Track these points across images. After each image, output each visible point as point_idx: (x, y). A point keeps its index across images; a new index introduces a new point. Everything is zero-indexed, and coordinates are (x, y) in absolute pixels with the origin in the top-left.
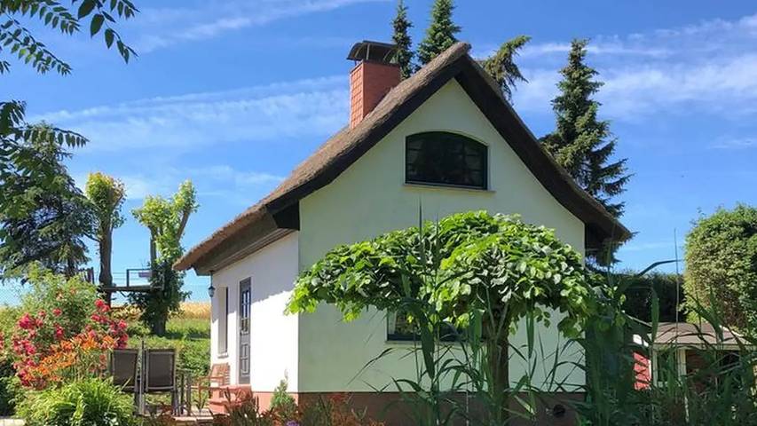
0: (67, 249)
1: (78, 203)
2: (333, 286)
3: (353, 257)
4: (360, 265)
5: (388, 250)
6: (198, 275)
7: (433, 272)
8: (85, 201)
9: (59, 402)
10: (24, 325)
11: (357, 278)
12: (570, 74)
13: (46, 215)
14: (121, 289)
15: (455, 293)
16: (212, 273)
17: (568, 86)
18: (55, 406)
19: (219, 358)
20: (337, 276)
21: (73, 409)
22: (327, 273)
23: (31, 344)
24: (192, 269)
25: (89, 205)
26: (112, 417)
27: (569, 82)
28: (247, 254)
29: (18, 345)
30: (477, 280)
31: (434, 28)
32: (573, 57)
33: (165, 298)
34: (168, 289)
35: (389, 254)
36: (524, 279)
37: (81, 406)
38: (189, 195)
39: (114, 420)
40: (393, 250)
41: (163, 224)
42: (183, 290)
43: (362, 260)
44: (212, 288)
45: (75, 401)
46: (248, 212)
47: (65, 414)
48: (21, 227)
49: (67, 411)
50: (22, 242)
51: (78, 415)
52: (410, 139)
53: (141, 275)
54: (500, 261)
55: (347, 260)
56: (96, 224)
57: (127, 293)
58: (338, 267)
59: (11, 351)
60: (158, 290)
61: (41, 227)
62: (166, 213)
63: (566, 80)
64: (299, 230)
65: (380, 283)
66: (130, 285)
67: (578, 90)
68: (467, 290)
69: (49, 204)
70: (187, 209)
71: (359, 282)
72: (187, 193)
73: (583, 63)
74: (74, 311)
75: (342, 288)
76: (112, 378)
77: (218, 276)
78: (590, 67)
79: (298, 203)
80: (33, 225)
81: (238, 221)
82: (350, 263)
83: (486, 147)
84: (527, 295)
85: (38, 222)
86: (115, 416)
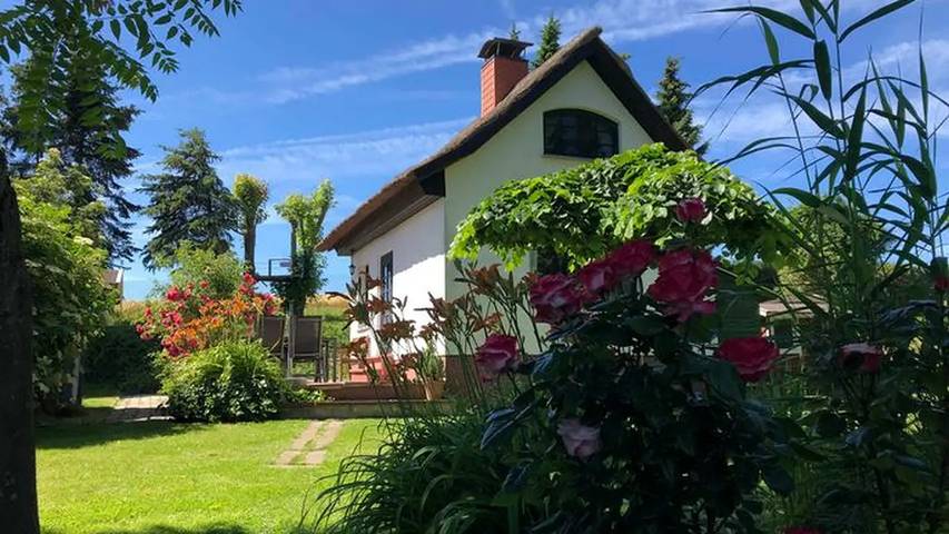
0: (215, 241)
1: (227, 200)
2: (506, 220)
3: (527, 190)
4: (536, 196)
5: (562, 184)
6: (339, 255)
7: (611, 203)
8: (231, 198)
9: (204, 364)
10: (172, 298)
11: (534, 208)
12: (665, 86)
13: (195, 211)
14: (264, 279)
15: (649, 216)
16: (352, 253)
17: (665, 96)
18: (203, 368)
19: (359, 332)
20: (510, 211)
21: (221, 370)
22: (499, 207)
23: (179, 317)
24: (334, 251)
25: (236, 201)
26: (261, 379)
27: (666, 93)
28: (389, 229)
29: (164, 316)
30: (672, 203)
31: (544, 49)
32: (668, 71)
33: (304, 286)
34: (307, 277)
35: (563, 187)
36: (725, 200)
37: (229, 367)
38: (328, 193)
39: (263, 382)
40: (567, 184)
41: (302, 218)
42: (322, 277)
43: (537, 192)
44: (352, 266)
45: (223, 363)
46: (396, 180)
47: (211, 376)
48: (173, 223)
49: (214, 373)
50: (173, 236)
51: (226, 376)
52: (547, 115)
53: (282, 265)
54: (695, 185)
55: (519, 194)
56: (241, 218)
57: (268, 283)
58: (508, 202)
59: (159, 325)
60: (297, 278)
61: (192, 221)
62: (308, 208)
63: (663, 91)
64: (444, 195)
65: (558, 215)
66: (273, 274)
67: (674, 99)
68: (663, 212)
69: (199, 202)
70: (325, 206)
71: (537, 212)
72: (326, 191)
73: (677, 77)
74: (222, 287)
75: (517, 220)
76: (260, 340)
77: (357, 255)
78: (682, 81)
79: (443, 172)
80: (183, 220)
81: (385, 190)
82: (523, 196)
83: (616, 125)
84: (731, 216)
85: (189, 218)
86: (263, 378)
